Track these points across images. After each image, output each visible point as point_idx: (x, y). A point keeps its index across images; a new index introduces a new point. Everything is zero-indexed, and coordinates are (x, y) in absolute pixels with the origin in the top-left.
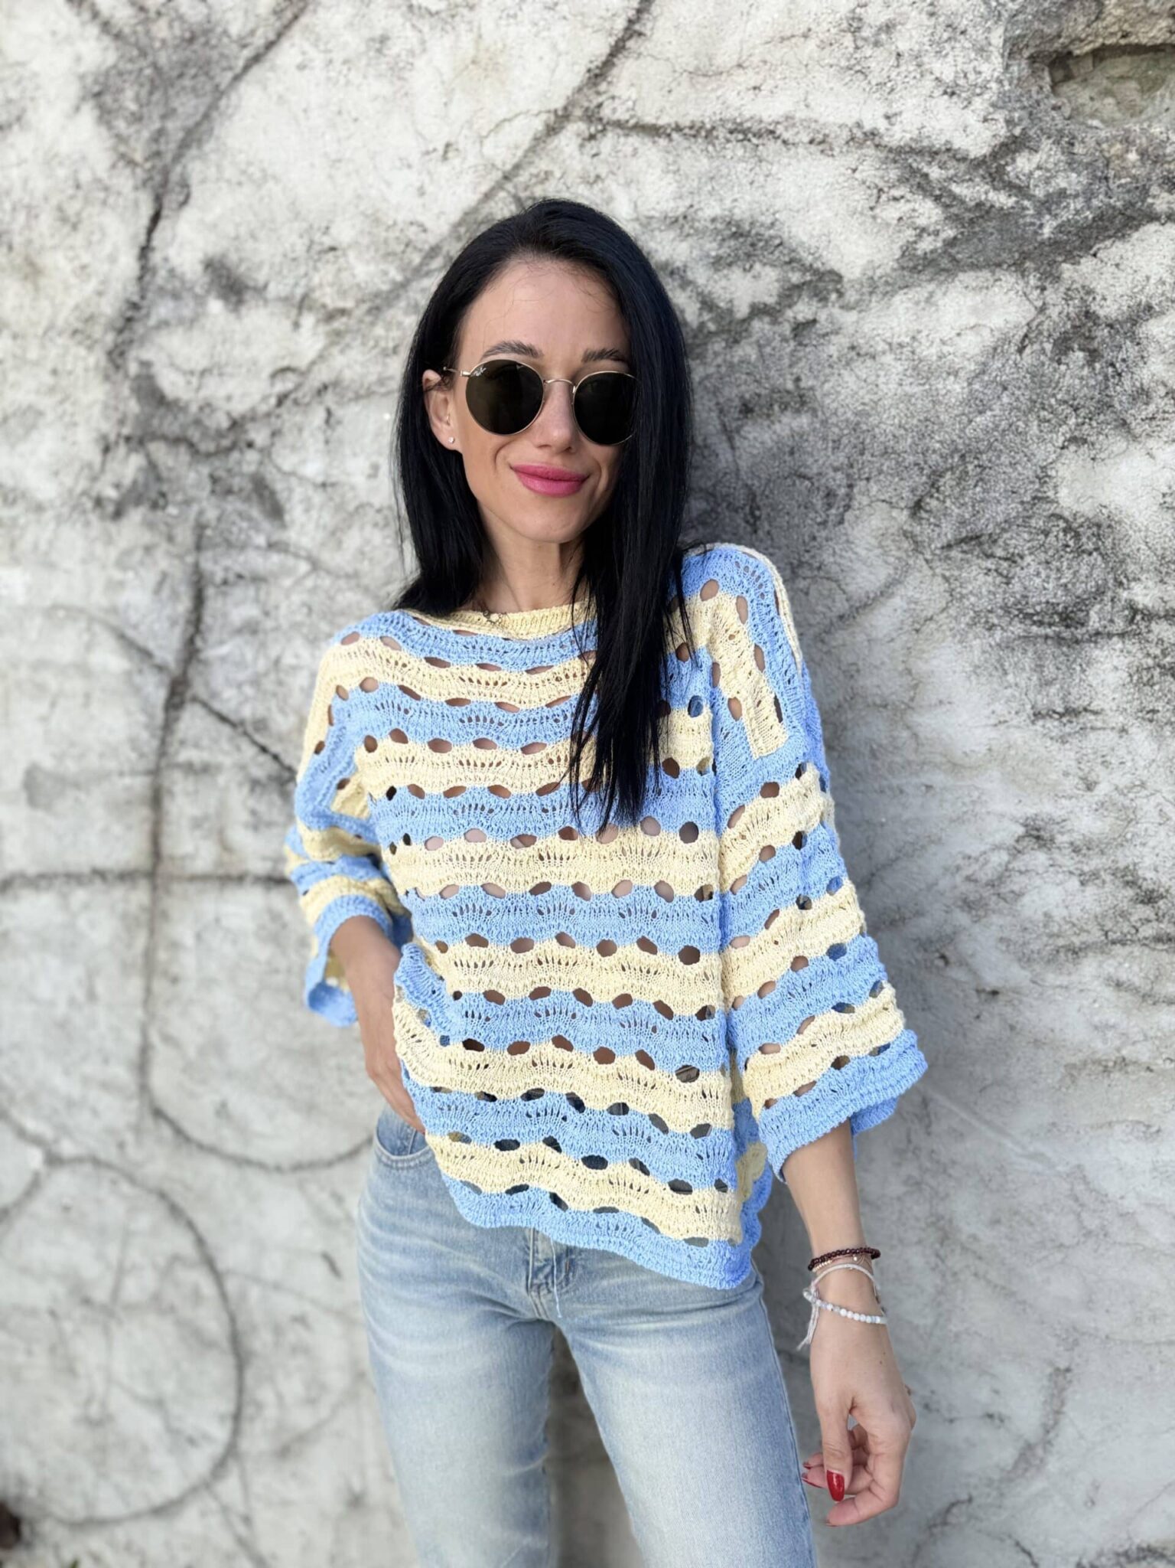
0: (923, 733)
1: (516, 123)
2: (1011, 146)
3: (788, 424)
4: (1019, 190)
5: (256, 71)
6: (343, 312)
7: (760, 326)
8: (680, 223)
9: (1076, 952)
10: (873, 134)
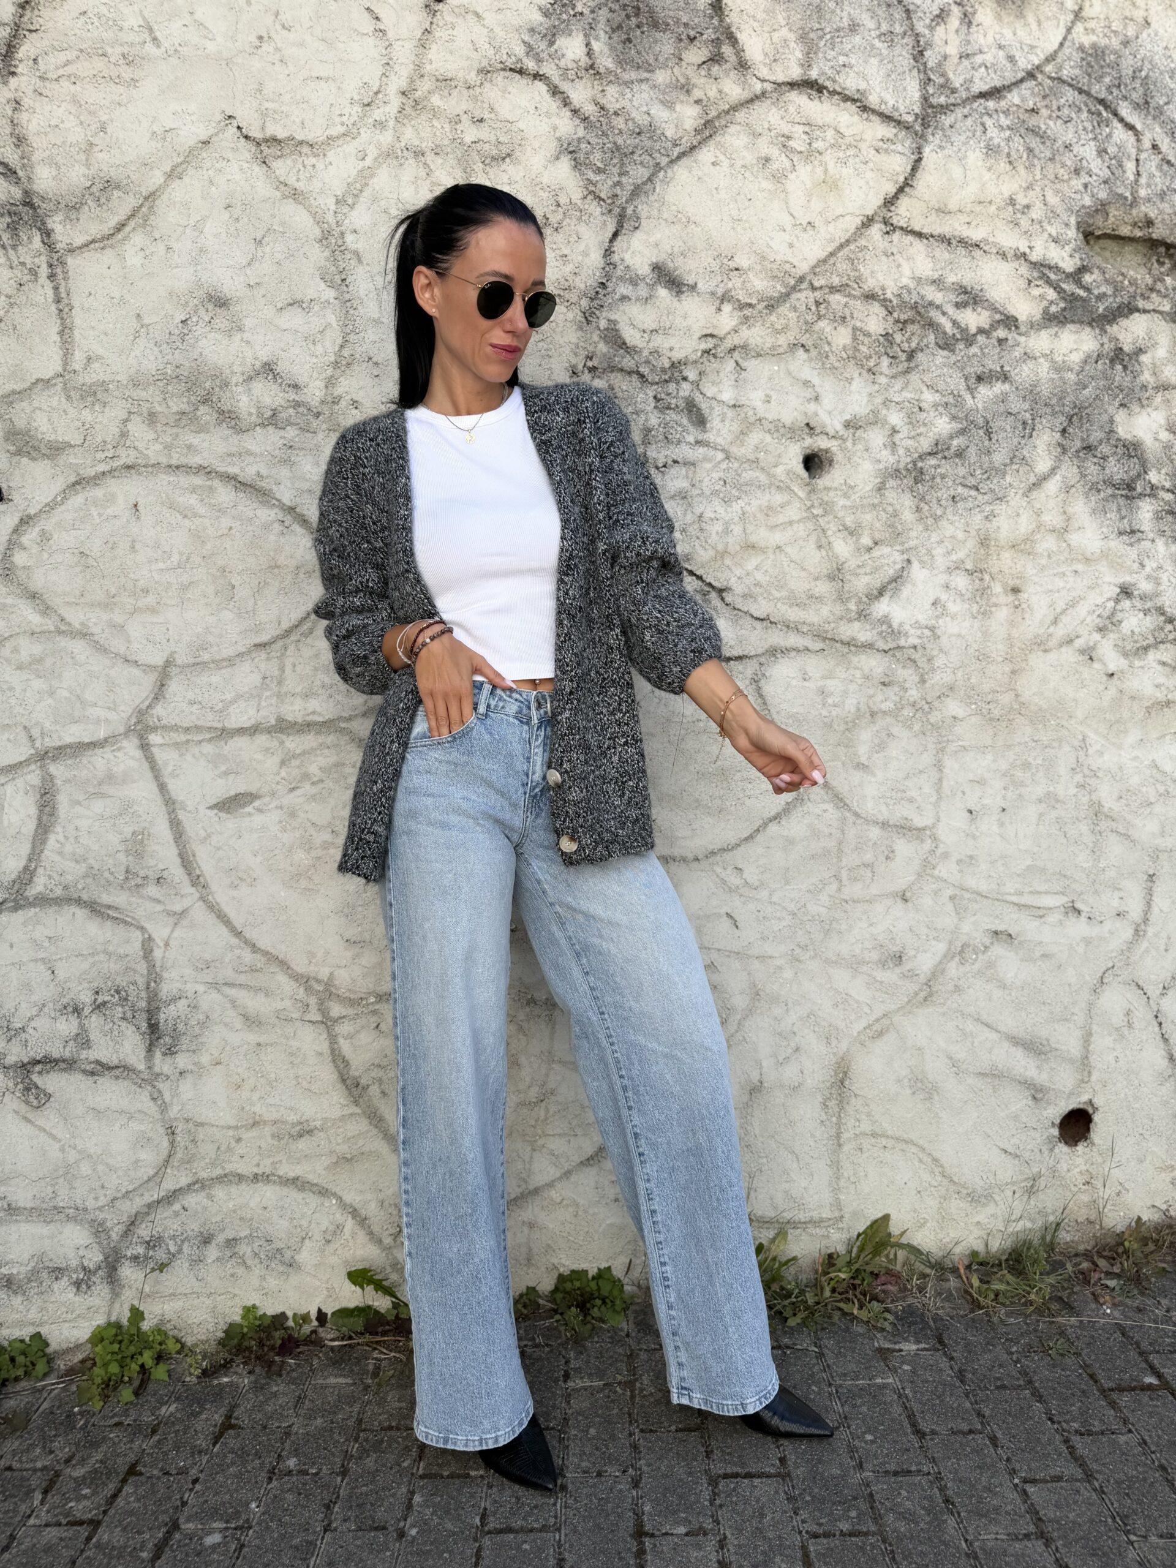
0: (1073, 543)
1: (848, 218)
2: (1082, 270)
3: (999, 387)
4: (1088, 290)
5: (685, 161)
6: (750, 305)
7: (981, 339)
8: (937, 282)
9: (1146, 649)
10: (1025, 254)
